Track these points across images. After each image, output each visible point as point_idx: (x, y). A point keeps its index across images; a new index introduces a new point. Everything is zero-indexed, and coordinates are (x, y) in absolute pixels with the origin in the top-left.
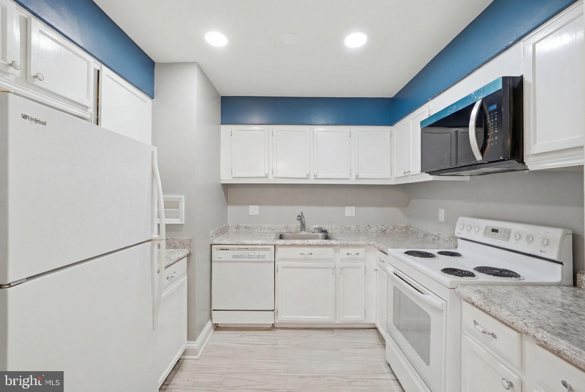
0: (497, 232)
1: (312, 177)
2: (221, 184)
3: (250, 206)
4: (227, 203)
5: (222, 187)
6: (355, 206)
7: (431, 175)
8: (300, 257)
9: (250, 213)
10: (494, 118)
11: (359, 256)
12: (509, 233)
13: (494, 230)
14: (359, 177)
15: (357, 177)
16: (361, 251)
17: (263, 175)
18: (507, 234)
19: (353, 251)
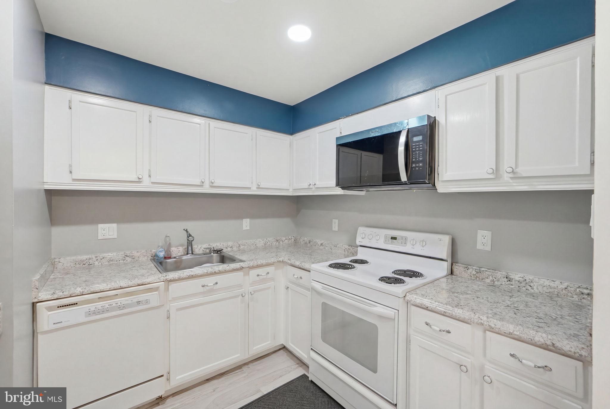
0: (396, 239)
1: (207, 184)
2: (45, 189)
3: (100, 226)
4: (51, 223)
5: (45, 196)
6: (249, 218)
7: (342, 189)
8: (202, 290)
9: (99, 234)
10: (419, 148)
11: (269, 276)
12: (406, 240)
13: (394, 238)
14: (260, 187)
15: (259, 188)
16: (271, 269)
17: (134, 178)
18: (405, 240)
19: (262, 271)
